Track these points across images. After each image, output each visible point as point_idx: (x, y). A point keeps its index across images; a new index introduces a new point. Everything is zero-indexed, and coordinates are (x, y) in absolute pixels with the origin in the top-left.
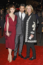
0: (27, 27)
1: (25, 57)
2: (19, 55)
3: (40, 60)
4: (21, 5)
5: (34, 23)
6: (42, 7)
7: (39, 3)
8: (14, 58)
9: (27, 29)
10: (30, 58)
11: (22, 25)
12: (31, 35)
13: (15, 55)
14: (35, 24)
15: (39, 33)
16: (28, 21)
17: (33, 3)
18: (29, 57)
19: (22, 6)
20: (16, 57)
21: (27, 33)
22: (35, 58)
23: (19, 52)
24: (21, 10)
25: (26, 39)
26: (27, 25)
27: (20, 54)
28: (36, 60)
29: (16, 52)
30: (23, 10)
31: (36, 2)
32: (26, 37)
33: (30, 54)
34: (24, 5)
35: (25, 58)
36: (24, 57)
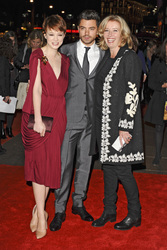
0: (106, 103)
1: (100, 219)
2: (75, 210)
3: (157, 228)
4: (84, 14)
5: (132, 86)
6: (160, 23)
7: (148, 10)
8: (55, 221)
9: (106, 111)
10: (118, 221)
11: (87, 93)
12: (122, 133)
13: (60, 208)
14: (134, 92)
15: (154, 126)
16: (109, 78)
17: (126, 6)
18: (114, 216)
19: (89, 19)
20: (63, 216)
21: (106, 127)
22: (137, 223)
23: (75, 197)
24: (82, 33)
25: (104, 151)
26: (107, 94)
27: (80, 206)
28: (140, 227)
29: (65, 197)
30: (92, 34)
31: (138, 6)
32: (105, 143)
33: (119, 205)
34: (95, 15)
35: (100, 223)
36: (96, 217)
